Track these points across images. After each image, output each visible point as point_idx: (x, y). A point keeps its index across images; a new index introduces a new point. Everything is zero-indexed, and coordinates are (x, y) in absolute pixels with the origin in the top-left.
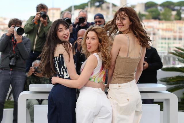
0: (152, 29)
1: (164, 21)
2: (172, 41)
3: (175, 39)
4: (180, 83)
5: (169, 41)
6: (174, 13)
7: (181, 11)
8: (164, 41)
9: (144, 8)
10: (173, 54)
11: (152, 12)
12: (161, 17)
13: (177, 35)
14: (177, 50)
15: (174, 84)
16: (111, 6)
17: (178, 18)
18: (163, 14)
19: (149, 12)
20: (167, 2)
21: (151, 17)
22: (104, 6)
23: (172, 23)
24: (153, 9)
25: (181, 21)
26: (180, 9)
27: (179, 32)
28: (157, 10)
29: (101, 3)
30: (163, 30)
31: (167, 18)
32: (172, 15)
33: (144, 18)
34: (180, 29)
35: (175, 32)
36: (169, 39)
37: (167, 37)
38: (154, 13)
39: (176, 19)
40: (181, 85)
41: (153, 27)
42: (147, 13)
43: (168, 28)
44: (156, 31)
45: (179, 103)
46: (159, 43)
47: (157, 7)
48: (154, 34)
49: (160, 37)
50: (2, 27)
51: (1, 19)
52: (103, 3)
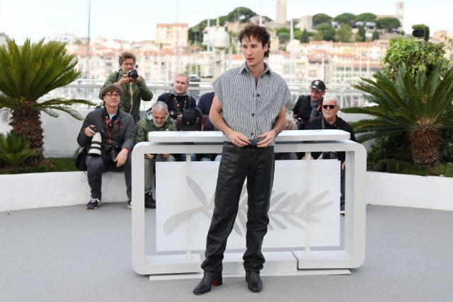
0: (323, 55)
1: (340, 43)
2: (352, 72)
3: (356, 69)
4: (367, 131)
5: (349, 72)
6: (355, 31)
7: (365, 28)
8: (340, 73)
9: (311, 23)
11: (322, 29)
12: (337, 37)
13: (360, 63)
16: (261, 19)
17: (361, 38)
18: (340, 33)
19: (319, 30)
20: (345, 14)
21: (322, 38)
22: (252, 19)
23: (352, 46)
24: (325, 24)
25: (366, 43)
26: (364, 25)
27: (363, 60)
28: (331, 26)
29: (248, 16)
30: (339, 56)
31: (345, 40)
32: (352, 34)
33: (311, 38)
34: (364, 55)
35: (356, 59)
36: (348, 69)
37: (345, 67)
38: (326, 31)
39: (357, 40)
40: (369, 133)
41: (324, 52)
42: (316, 31)
43: (346, 52)
44: (329, 57)
46: (333, 76)
47: (330, 23)
48: (327, 62)
49: (335, 67)
50: (101, 52)
51: (99, 41)
52: (251, 16)
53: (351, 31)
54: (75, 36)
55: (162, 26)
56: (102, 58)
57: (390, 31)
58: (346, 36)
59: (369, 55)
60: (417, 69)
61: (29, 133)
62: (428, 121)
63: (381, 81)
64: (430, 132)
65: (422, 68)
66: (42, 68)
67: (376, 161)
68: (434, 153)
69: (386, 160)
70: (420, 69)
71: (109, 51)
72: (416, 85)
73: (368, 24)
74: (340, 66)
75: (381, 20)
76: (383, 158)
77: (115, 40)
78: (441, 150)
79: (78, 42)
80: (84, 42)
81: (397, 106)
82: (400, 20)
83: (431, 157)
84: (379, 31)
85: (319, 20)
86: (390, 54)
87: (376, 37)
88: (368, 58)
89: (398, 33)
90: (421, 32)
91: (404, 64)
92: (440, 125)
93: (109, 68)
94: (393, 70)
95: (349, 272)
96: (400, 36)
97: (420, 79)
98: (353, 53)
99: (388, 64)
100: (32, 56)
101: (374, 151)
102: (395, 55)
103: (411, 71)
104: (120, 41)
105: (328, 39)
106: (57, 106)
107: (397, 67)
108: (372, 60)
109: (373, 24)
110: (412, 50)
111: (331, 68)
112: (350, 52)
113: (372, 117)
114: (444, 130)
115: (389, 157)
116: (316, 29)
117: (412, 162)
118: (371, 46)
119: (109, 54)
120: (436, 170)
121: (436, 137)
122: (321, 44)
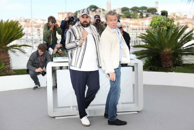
1: (133, 19)
2: (138, 31)
3: (139, 29)
5: (137, 31)
6: (139, 14)
7: (143, 13)
8: (133, 31)
9: (121, 11)
10: (139, 37)
11: (126, 13)
13: (141, 27)
14: (141, 34)
15: (140, 55)
16: (101, 10)
17: (141, 17)
18: (132, 15)
19: (124, 14)
20: (135, 7)
21: (125, 17)
22: (97, 10)
23: (138, 20)
24: (127, 12)
25: (143, 19)
26: (142, 11)
27: (142, 26)
28: (129, 12)
29: (95, 9)
30: (133, 24)
31: (135, 17)
32: (137, 15)
33: (121, 17)
34: (143, 23)
35: (139, 26)
36: (136, 29)
38: (127, 14)
39: (140, 18)
40: (144, 55)
41: (126, 23)
42: (123, 14)
43: (135, 23)
44: (129, 25)
45: (143, 66)
47: (129, 11)
48: (128, 27)
49: (131, 28)
50: (35, 25)
51: (34, 20)
52: (96, 9)
53: (137, 14)
54: (24, 19)
55: (60, 13)
56: (36, 27)
57: (153, 13)
58: (135, 16)
59: (144, 24)
60: (163, 29)
61: (4, 59)
62: (168, 50)
63: (149, 34)
64: (169, 54)
65: (165, 28)
66: (8, 32)
67: (148, 66)
68: (171, 63)
69: (151, 66)
70: (164, 29)
71: (38, 24)
72: (163, 35)
73: (144, 11)
74: (133, 28)
75: (149, 9)
76: (150, 65)
77: (41, 20)
78: (173, 61)
79: (26, 21)
80: (28, 21)
81: (155, 44)
82: (157, 9)
83: (169, 65)
84: (148, 13)
85: (124, 10)
86: (152, 23)
87: (147, 16)
88: (144, 25)
89: (156, 14)
90: (164, 13)
91: (158, 27)
92: (173, 51)
93: (39, 31)
94: (153, 29)
95: (137, 113)
96: (157, 15)
97: (164, 33)
98: (138, 23)
99: (151, 27)
100: (4, 27)
101: (146, 62)
102: (154, 23)
103: (161, 30)
104: (43, 20)
105: (128, 17)
106: (15, 47)
107: (155, 28)
108: (145, 25)
109: (146, 11)
110: (161, 21)
111: (130, 29)
112: (137, 22)
113: (146, 49)
114: (174, 53)
115: (153, 65)
116: (123, 13)
117: (162, 67)
118: (145, 20)
119: (39, 25)
120: (171, 70)
121: (171, 56)
122: (125, 20)
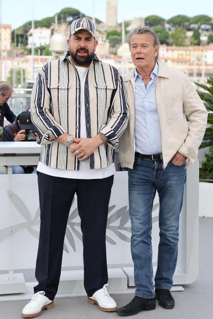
1: (174, 47)
3: (191, 75)
6: (190, 34)
7: (200, 31)
12: (170, 40)
13: (195, 68)
17: (196, 41)
18: (173, 36)
20: (179, 16)
23: (186, 50)
24: (158, 27)
25: (201, 47)
26: (199, 28)
27: (197, 65)
28: (164, 29)
29: (75, 17)
30: (173, 60)
31: (179, 44)
32: (186, 37)
34: (199, 59)
35: (191, 64)
38: (159, 34)
39: (192, 44)
43: (180, 57)
47: (163, 25)
53: (185, 33)
58: (180, 40)
59: (204, 60)
73: (203, 26)
85: (152, 22)
87: (212, 40)
88: (203, 63)
98: (188, 58)
108: (207, 64)
109: (208, 27)
112: (184, 57)
118: (206, 50)
